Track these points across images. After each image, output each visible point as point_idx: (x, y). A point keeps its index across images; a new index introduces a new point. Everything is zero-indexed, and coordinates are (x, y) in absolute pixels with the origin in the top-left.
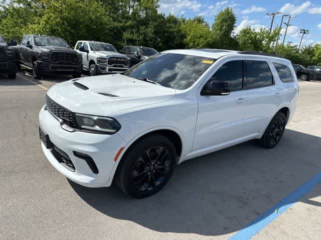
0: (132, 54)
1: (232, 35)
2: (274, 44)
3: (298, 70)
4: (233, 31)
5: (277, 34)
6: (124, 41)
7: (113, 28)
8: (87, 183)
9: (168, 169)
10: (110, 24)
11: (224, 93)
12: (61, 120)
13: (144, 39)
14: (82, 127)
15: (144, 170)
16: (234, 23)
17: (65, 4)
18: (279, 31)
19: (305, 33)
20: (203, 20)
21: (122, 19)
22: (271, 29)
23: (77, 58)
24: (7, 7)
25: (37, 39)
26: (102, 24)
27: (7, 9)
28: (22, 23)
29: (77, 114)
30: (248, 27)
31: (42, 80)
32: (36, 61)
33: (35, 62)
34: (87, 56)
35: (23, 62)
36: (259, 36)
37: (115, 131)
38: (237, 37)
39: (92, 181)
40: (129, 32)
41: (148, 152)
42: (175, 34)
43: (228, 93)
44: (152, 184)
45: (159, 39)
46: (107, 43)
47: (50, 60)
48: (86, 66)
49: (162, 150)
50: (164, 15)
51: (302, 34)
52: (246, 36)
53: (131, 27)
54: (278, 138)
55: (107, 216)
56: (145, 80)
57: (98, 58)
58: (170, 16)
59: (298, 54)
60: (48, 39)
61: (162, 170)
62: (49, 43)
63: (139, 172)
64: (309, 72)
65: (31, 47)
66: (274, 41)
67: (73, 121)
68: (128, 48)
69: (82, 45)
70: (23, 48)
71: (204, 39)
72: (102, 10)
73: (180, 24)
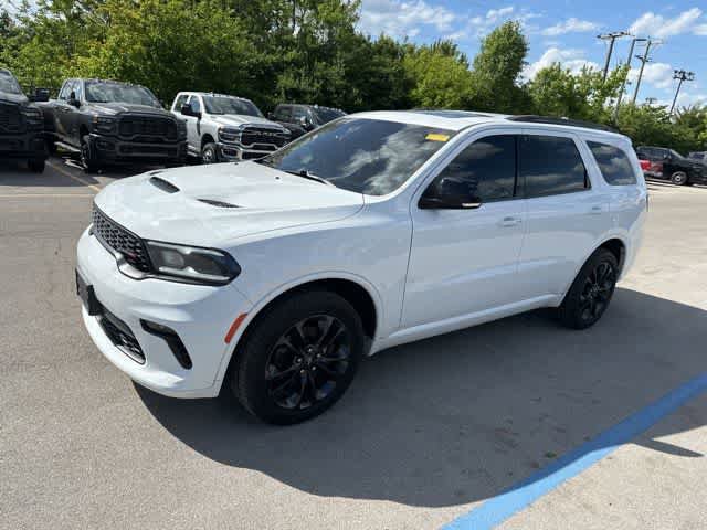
0: (295, 122)
1: (518, 83)
2: (612, 102)
3: (667, 162)
4: (520, 74)
5: (620, 80)
6: (279, 94)
7: (255, 65)
8: (167, 389)
9: (345, 364)
10: (251, 57)
11: (467, 205)
12: (119, 256)
13: (324, 90)
14: (161, 269)
15: (292, 364)
16: (523, 56)
17: (152, 13)
18: (624, 75)
19: (684, 78)
20: (454, 49)
21: (277, 46)
22: (606, 70)
23: (174, 130)
24: (33, 19)
25: (93, 89)
26: (232, 55)
27: (33, 25)
28: (61, 53)
29: (150, 243)
30: (554, 63)
31: (98, 175)
32: (88, 134)
33: (86, 138)
34: (198, 125)
35: (61, 136)
36: (579, 85)
37: (227, 278)
38: (530, 86)
39: (178, 383)
40: (292, 75)
41: (299, 326)
42: (392, 78)
43: (477, 205)
44: (308, 395)
45: (355, 91)
46: (240, 97)
47: (117, 133)
48: (194, 146)
49: (330, 323)
50: (369, 38)
51: (678, 81)
52: (549, 85)
53: (296, 63)
54: (599, 307)
55: (208, 459)
56: (303, 175)
57: (220, 129)
58: (382, 39)
59: (667, 126)
60: (115, 89)
61: (333, 366)
62: (118, 97)
63: (280, 369)
64: (692, 164)
65: (78, 104)
66: (613, 95)
67: (143, 256)
68: (287, 109)
69: (188, 102)
70: (63, 107)
71: (455, 90)
72: (233, 26)
73: (403, 57)
